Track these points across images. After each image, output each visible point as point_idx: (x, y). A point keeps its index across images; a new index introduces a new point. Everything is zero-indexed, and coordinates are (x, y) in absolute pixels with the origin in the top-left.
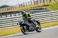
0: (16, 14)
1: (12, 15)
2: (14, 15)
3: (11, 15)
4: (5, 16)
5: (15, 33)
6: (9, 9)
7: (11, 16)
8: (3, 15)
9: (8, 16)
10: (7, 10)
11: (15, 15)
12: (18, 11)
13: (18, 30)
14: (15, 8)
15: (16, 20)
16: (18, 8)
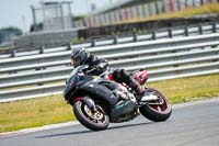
0: (190, 30)
1: (174, 32)
2: (182, 31)
3: (170, 31)
4: (149, 36)
5: (184, 101)
6: (163, 10)
7: (170, 36)
8: (140, 32)
9: (157, 35)
10: (157, 13)
11: (186, 34)
12: (198, 17)
13: (195, 88)
14: (186, 5)
15: (188, 49)
16: (197, 5)
